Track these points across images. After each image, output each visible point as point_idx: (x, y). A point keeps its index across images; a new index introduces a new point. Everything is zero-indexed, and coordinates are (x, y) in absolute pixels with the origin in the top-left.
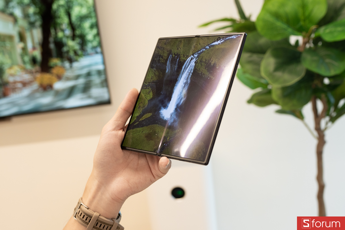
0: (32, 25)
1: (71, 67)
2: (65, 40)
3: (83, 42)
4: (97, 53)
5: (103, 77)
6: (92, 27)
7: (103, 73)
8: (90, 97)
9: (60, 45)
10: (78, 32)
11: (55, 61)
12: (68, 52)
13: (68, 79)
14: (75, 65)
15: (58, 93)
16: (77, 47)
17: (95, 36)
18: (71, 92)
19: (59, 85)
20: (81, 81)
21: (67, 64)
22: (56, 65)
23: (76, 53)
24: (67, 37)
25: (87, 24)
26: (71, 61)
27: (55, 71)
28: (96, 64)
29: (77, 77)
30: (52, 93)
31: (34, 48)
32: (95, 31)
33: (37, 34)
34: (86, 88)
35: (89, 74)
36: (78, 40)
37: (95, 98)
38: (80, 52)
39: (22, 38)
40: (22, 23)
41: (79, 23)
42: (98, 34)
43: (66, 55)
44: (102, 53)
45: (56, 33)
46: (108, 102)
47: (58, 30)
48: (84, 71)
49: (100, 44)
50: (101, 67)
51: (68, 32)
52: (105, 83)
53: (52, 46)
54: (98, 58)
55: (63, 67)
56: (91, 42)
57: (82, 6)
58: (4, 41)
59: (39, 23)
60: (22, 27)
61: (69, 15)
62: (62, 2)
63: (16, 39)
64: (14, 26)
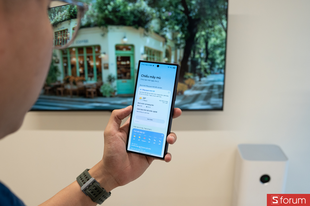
0: (177, 46)
1: (200, 80)
2: (199, 60)
3: (213, 63)
4: (221, 73)
5: (221, 91)
6: (221, 54)
7: (222, 88)
8: (209, 104)
9: (195, 63)
10: (210, 56)
11: (189, 75)
12: (200, 69)
13: (196, 89)
14: (203, 79)
15: (185, 98)
16: (207, 67)
17: (222, 61)
18: (195, 98)
19: (188, 93)
20: (205, 91)
21: (197, 78)
22: (189, 77)
23: (205, 71)
24: (202, 59)
25: (218, 52)
26: (201, 76)
27: (187, 82)
28: (219, 81)
29: (203, 88)
30: (182, 97)
32: (223, 57)
33: (180, 53)
34: (207, 97)
35: (212, 87)
36: (209, 62)
37: (212, 105)
38: (208, 71)
39: (168, 55)
40: (170, 44)
41: (212, 49)
42: (225, 60)
43: (197, 71)
44: (224, 74)
45: (194, 55)
46: (221, 109)
47: (196, 53)
48: (209, 85)
49: (224, 67)
50: (221, 83)
51: (203, 55)
52: (222, 95)
53: (189, 63)
54: (221, 77)
55: (194, 79)
56: (218, 64)
57: (217, 38)
58: (154, 55)
59: (182, 46)
60: (169, 46)
61: (207, 43)
62: (203, 33)
63: (164, 55)
64: (163, 45)
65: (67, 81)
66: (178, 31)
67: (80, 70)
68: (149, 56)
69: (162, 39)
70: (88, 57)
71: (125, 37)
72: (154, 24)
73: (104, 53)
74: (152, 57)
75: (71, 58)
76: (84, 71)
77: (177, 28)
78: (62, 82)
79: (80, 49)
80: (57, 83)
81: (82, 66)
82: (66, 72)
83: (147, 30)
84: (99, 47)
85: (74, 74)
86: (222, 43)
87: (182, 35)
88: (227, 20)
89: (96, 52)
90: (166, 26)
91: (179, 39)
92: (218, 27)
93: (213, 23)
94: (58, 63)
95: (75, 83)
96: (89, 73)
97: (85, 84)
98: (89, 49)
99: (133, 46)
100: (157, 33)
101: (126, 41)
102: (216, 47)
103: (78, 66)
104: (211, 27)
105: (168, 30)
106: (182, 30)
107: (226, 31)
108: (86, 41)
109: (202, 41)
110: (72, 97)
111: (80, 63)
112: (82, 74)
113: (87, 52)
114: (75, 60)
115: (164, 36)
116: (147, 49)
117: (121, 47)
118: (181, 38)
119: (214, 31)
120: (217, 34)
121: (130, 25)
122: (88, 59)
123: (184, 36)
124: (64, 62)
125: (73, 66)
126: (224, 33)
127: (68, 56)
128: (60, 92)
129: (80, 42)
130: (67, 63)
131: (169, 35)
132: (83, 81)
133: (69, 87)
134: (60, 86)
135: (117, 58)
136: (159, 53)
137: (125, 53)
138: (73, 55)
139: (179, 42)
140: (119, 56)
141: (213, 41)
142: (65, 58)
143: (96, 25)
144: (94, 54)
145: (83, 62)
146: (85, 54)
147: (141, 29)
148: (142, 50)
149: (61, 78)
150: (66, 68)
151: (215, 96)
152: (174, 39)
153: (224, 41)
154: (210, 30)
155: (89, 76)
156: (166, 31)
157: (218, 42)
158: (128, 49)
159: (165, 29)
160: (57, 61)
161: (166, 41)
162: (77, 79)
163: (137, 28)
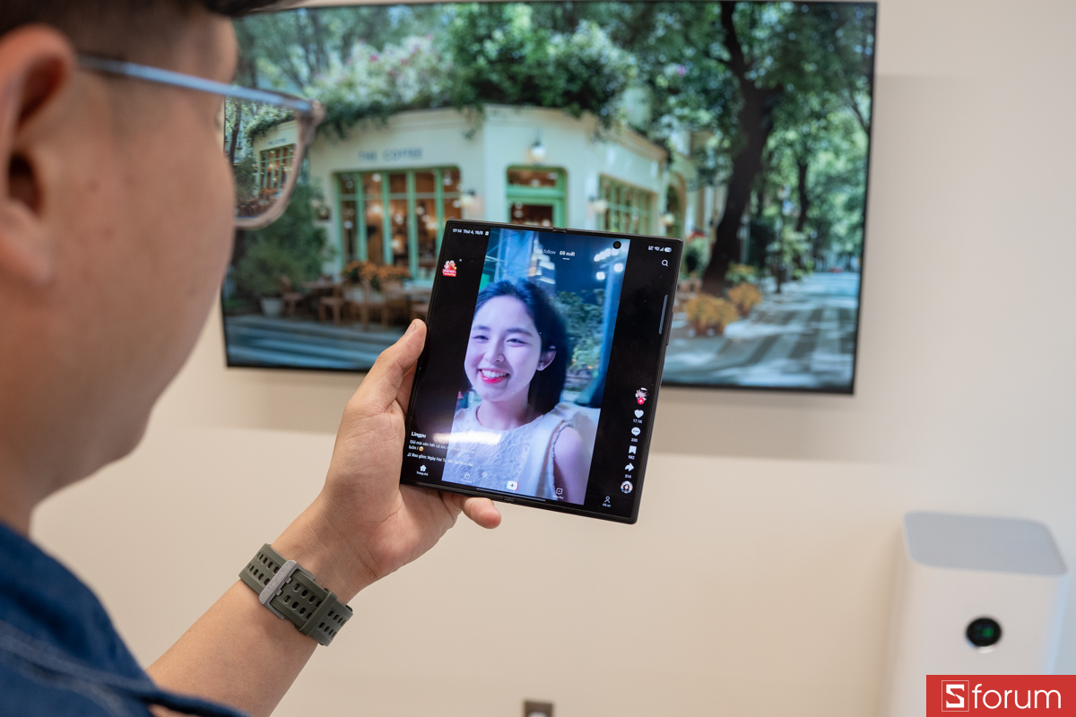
0: (706, 175)
1: (778, 291)
2: (778, 225)
3: (822, 234)
4: (849, 268)
5: (850, 328)
6: (850, 207)
7: (852, 320)
8: (806, 370)
9: (762, 234)
10: (813, 213)
11: (743, 270)
12: (780, 253)
13: (764, 318)
14: (789, 287)
15: (729, 346)
16: (804, 247)
17: (853, 229)
18: (762, 350)
19: (737, 330)
20: (795, 327)
21: (770, 284)
22: (743, 279)
23: (797, 260)
24: (785, 219)
25: (840, 198)
26: (781, 277)
27: (736, 294)
28: (841, 294)
29: (788, 318)
30: (718, 344)
31: (698, 232)
32: (855, 217)
33: (715, 200)
34: (803, 348)
35: (817, 315)
36: (810, 231)
37: (818, 373)
38: (807, 261)
39: (674, 202)
40: (683, 167)
41: (819, 190)
42: (863, 225)
43: (769, 260)
44: (861, 272)
45: (760, 208)
46: (848, 389)
47: (767, 201)
48: (809, 307)
49: (861, 251)
50: (850, 304)
51: (790, 208)
52: (851, 343)
53: (744, 234)
54: (848, 282)
55: (759, 287)
56: (840, 239)
57: (837, 152)
58: (628, 204)
59: (722, 175)
60: (679, 177)
61: (803, 169)
62: (791, 135)
63: (661, 203)
64: (661, 171)
65: (354, 278)
66: (707, 127)
67: (395, 244)
68: (613, 207)
69: (658, 153)
70: (422, 203)
71: (537, 144)
72: (632, 104)
73: (472, 193)
74: (622, 208)
75: (367, 205)
76: (406, 247)
77: (705, 116)
78: (338, 280)
79: (396, 179)
80: (321, 284)
81: (401, 231)
82: (351, 248)
83: (607, 122)
84: (455, 173)
85: (375, 255)
86: (855, 171)
87: (722, 141)
88: (871, 93)
89: (447, 189)
90: (669, 111)
91: (710, 152)
92: (841, 115)
93: (824, 103)
94: (326, 218)
95: (376, 285)
96: (421, 255)
97: (409, 288)
98: (425, 177)
99: (562, 172)
100: (642, 133)
101: (540, 155)
102: (832, 182)
103: (387, 230)
104: (817, 116)
105: (675, 123)
106: (722, 123)
107: (868, 131)
108: (416, 153)
109: (787, 160)
110: (366, 330)
111: (394, 223)
112: (401, 258)
113: (419, 189)
114: (381, 211)
115: (661, 143)
116: (606, 183)
117: (525, 174)
118: (719, 151)
119: (826, 128)
120: (837, 139)
121: (554, 106)
122: (420, 211)
123: (726, 144)
124: (344, 218)
125: (373, 230)
126: (860, 138)
127: (359, 197)
128: (329, 311)
129: (396, 154)
130: (354, 219)
131: (678, 141)
132: (404, 278)
133: (358, 296)
134: (330, 292)
135: (513, 209)
136: (647, 197)
137: (536, 193)
138: (372, 194)
139: (710, 164)
140: (519, 203)
141: (822, 162)
142: (349, 205)
143: (446, 104)
144: (439, 195)
145: (405, 218)
146: (411, 194)
147: (589, 119)
148: (591, 186)
149: (334, 268)
150: (350, 235)
151: (828, 345)
152: (697, 153)
153: (860, 164)
154: (814, 126)
155: (421, 265)
156: (669, 126)
157: (841, 165)
158: (546, 182)
159: (666, 120)
160: (323, 213)
161: (669, 160)
162: (383, 273)
163: (577, 115)
